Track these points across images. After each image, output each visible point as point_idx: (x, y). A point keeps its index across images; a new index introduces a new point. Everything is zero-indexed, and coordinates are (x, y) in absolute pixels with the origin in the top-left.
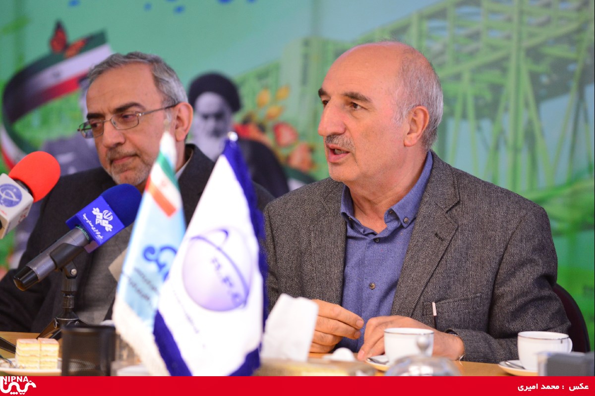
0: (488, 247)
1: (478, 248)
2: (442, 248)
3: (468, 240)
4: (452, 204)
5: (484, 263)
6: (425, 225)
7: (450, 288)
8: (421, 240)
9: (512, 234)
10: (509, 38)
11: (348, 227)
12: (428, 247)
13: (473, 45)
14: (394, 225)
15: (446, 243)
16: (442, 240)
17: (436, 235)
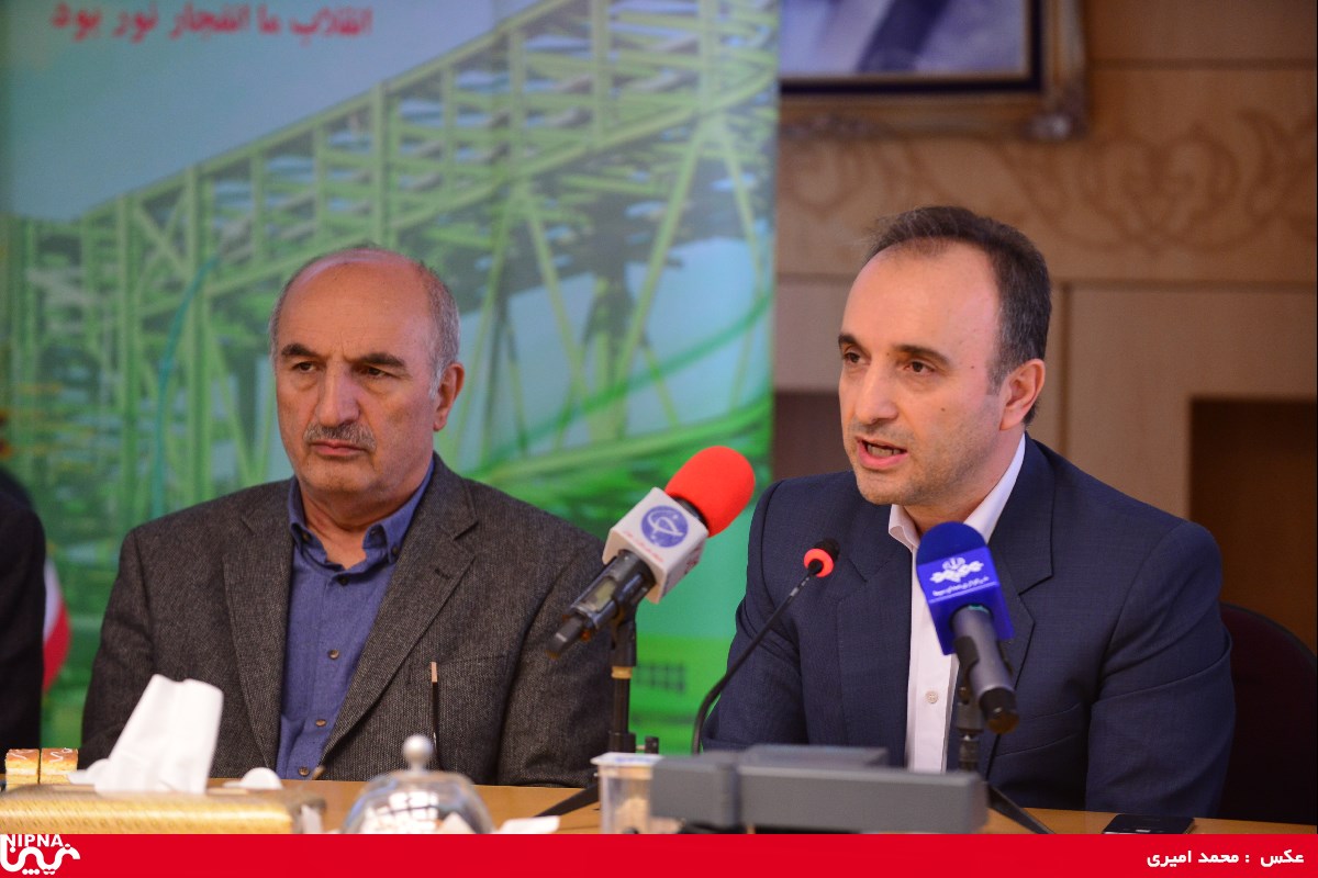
0: (523, 584)
1: (506, 587)
2: (449, 588)
3: (490, 576)
4: (464, 527)
5: (514, 606)
6: (418, 555)
7: (456, 649)
8: (410, 576)
9: (563, 570)
10: (366, 212)
11: (296, 551)
12: (423, 588)
13: (301, 227)
14: (376, 554)
15: (454, 582)
16: (447, 578)
17: (437, 571)
